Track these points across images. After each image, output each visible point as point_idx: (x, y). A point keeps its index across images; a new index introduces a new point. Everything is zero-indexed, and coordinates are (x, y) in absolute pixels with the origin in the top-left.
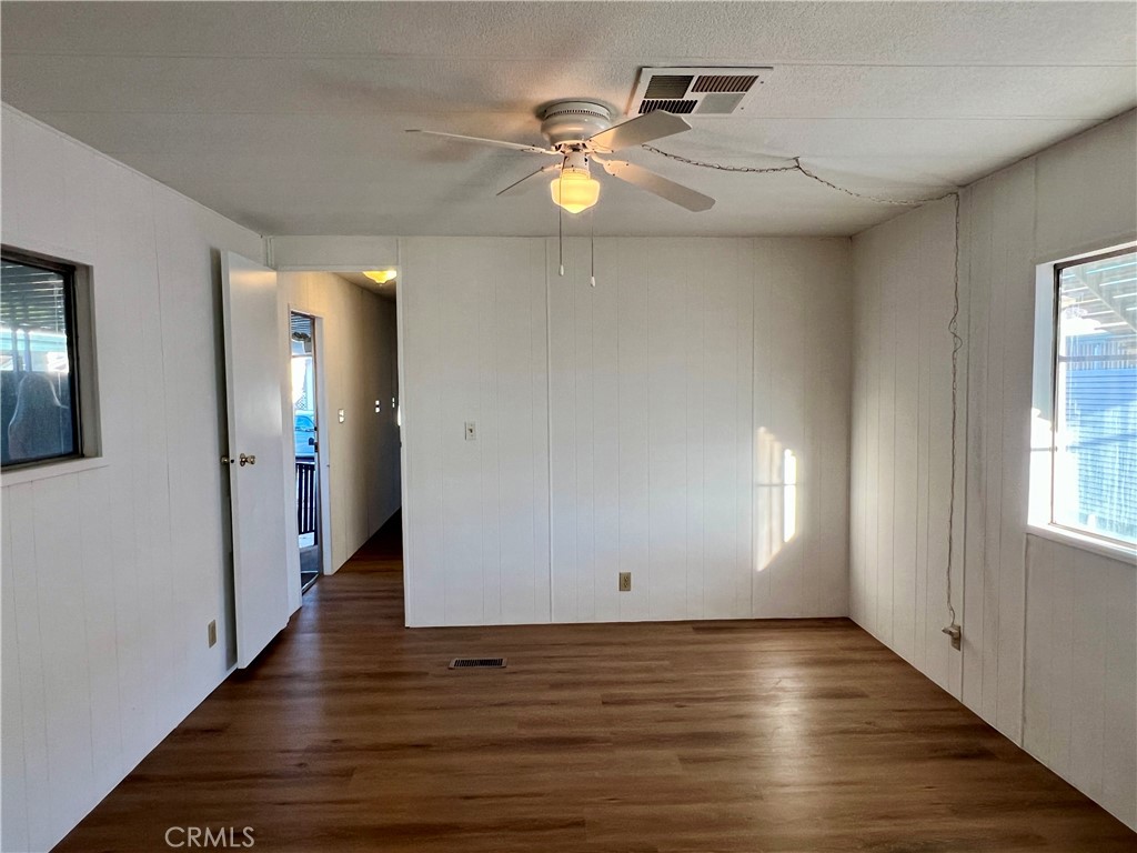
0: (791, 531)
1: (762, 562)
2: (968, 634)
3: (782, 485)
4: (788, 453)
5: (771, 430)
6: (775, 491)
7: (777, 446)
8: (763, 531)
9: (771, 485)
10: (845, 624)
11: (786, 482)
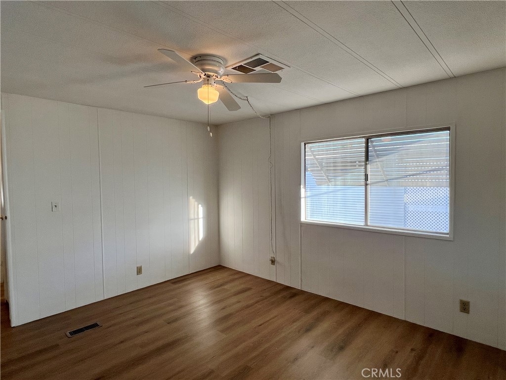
0: (201, 236)
1: (192, 251)
2: (278, 259)
3: (198, 219)
4: (200, 206)
5: (194, 198)
6: (196, 221)
7: (196, 203)
8: (192, 237)
9: (195, 219)
10: (219, 268)
11: (200, 217)
